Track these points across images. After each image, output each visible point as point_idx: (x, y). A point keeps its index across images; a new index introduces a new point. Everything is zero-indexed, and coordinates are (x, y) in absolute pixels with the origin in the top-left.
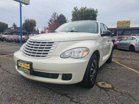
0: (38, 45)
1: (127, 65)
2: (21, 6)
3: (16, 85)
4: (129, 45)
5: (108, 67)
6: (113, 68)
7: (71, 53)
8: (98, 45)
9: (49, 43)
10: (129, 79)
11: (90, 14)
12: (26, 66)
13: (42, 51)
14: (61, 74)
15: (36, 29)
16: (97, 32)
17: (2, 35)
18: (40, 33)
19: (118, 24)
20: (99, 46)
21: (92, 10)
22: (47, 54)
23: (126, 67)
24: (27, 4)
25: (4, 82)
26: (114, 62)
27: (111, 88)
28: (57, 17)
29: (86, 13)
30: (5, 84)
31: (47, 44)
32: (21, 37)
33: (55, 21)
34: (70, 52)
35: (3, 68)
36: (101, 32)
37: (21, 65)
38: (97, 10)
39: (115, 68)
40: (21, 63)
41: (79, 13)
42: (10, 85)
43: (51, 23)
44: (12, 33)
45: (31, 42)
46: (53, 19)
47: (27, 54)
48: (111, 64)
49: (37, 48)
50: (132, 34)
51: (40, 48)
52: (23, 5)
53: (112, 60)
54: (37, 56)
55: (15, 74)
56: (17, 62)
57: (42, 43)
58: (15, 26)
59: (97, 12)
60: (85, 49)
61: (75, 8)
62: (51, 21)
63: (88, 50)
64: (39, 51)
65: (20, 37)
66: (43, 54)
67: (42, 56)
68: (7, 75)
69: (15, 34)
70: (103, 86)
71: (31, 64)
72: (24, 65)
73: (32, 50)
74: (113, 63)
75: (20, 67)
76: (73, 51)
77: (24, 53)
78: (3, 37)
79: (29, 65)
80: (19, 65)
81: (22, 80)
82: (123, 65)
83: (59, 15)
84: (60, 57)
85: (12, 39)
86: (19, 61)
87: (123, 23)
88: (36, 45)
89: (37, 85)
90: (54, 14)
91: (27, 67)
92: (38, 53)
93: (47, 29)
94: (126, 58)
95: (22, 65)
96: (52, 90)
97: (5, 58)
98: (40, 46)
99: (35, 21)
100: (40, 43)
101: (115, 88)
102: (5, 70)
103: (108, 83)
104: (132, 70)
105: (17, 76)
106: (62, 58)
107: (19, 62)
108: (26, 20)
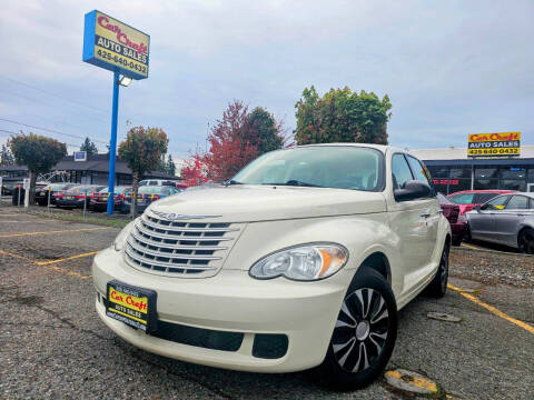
0: (179, 233)
1: (504, 307)
2: (117, 83)
3: (95, 372)
4: (518, 229)
5: (429, 315)
6: (450, 318)
7: (287, 261)
8: (385, 235)
9: (213, 225)
10: (508, 364)
11: (361, 113)
12: (137, 304)
13: (189, 252)
14: (251, 334)
15: (166, 160)
16: (381, 187)
17: (42, 183)
18: (178, 174)
19: (472, 145)
20: (389, 236)
21: (367, 100)
22: (206, 262)
23: (501, 315)
24: (138, 77)
25: (56, 356)
26: (457, 296)
27: (433, 393)
28: (245, 119)
29: (348, 109)
30: (60, 366)
31: (207, 229)
32: (112, 190)
33: (237, 133)
34: (281, 258)
35: (50, 308)
36: (395, 186)
37: (117, 298)
38: (386, 98)
39: (458, 319)
40: (119, 294)
41: (323, 109)
42: (75, 370)
43: (220, 141)
44: (77, 176)
45: (155, 220)
46: (229, 125)
47: (139, 263)
48: (443, 301)
49: (175, 242)
50: (529, 185)
51: (183, 243)
52: (126, 81)
53: (449, 286)
54: (171, 270)
55: (90, 332)
56: (105, 291)
57: (192, 225)
58: (88, 148)
59: (389, 107)
60: (333, 249)
61: (306, 93)
62: (219, 133)
63: (343, 253)
64: (179, 251)
65: (106, 190)
66: (194, 262)
67: (189, 271)
68: (64, 334)
69: (89, 179)
70: (406, 386)
71: (152, 297)
72: (129, 301)
73: (155, 248)
74: (453, 296)
75: (114, 307)
76: (293, 254)
77: (131, 258)
78: (46, 188)
79: (145, 300)
80: (111, 300)
81: (118, 353)
82: (492, 309)
83: (249, 111)
84: (250, 274)
85: (77, 197)
86: (114, 287)
87: (492, 143)
88: (170, 233)
89: (169, 372)
90: (231, 108)
91: (136, 308)
92: (175, 261)
93: (206, 159)
94: (502, 280)
95: (122, 299)
96: (222, 395)
97: (54, 272)
98: (182, 237)
99: (163, 136)
100: (183, 225)
101: (450, 394)
102: (57, 316)
103: (425, 375)
104: (521, 328)
105: (100, 337)
106: (254, 277)
107: (112, 290)
108: (132, 131)
